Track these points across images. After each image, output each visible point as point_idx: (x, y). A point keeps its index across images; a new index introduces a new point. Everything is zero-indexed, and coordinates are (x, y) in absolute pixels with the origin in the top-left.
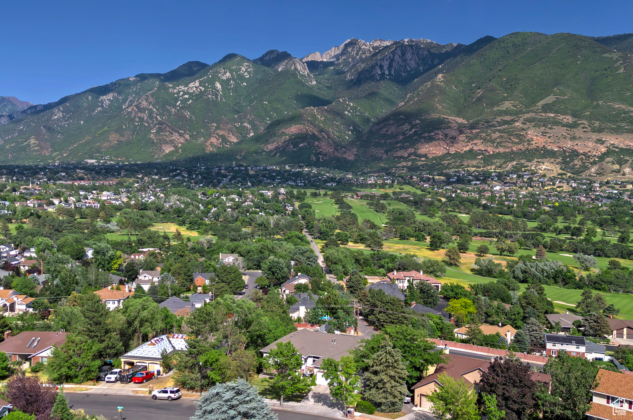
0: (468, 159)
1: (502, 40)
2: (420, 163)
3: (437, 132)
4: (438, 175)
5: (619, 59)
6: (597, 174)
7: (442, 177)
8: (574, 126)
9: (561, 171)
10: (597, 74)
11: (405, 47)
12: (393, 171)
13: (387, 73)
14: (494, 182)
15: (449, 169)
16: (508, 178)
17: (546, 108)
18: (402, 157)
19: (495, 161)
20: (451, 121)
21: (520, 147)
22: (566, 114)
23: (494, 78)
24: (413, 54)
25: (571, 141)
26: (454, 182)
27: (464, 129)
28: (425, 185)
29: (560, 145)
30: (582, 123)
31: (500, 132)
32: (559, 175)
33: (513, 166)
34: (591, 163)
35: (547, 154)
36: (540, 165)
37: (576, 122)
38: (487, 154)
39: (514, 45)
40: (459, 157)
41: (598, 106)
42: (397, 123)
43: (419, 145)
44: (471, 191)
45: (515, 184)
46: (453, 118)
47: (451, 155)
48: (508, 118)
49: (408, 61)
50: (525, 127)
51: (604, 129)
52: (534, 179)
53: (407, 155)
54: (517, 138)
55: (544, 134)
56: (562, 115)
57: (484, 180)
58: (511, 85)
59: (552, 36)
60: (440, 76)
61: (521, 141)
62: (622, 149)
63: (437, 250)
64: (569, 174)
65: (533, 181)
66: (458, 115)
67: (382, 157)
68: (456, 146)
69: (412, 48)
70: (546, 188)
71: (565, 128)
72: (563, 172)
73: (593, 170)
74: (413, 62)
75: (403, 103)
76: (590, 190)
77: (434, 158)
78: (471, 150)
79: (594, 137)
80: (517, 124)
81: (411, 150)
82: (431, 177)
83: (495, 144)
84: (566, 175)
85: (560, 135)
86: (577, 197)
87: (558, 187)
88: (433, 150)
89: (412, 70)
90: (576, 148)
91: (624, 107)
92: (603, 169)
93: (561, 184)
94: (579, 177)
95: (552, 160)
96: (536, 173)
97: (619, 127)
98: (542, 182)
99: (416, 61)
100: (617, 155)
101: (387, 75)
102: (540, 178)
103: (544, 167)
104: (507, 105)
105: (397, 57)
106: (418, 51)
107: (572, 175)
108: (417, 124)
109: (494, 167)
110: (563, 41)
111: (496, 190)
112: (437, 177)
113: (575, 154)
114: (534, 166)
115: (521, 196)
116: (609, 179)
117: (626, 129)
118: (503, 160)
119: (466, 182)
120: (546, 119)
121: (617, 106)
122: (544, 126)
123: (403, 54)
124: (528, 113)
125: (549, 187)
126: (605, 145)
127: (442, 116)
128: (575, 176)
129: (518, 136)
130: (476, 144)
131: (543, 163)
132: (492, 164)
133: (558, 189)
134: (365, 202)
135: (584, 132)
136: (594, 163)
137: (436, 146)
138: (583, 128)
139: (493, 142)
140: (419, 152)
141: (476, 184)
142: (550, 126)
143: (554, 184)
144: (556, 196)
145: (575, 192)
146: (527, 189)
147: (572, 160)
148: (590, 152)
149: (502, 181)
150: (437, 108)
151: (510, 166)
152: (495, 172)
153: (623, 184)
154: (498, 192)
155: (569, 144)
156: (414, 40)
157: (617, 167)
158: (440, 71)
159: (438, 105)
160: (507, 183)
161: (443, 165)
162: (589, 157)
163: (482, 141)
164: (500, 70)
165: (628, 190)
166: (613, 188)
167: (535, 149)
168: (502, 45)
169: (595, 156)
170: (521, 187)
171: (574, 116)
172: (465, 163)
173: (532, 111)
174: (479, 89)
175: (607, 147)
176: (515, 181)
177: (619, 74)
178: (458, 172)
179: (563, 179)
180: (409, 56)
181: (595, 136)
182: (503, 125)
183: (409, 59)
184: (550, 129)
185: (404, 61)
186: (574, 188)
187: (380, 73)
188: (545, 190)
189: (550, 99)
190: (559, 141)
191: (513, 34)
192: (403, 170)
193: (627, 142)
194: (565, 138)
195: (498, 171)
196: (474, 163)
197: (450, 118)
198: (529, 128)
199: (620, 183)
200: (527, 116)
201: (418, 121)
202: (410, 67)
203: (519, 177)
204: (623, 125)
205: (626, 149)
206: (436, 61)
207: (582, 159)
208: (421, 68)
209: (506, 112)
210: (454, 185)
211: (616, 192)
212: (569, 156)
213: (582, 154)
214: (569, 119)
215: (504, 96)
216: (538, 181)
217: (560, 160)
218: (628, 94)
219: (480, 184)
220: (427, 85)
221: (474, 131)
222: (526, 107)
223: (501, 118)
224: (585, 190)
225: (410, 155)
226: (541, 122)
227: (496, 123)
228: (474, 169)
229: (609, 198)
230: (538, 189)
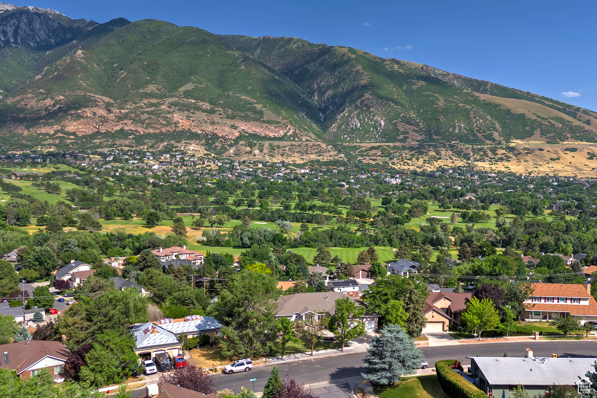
0: (120, 138)
1: (137, 25)
2: (69, 142)
3: (85, 110)
4: (93, 154)
5: (240, 56)
6: (235, 155)
7: (96, 156)
8: (211, 112)
9: (206, 152)
10: (225, 68)
11: (32, 15)
12: (39, 149)
13: (12, 40)
14: (150, 162)
15: (102, 148)
16: (162, 158)
17: (187, 94)
18: (47, 134)
19: (146, 141)
20: (98, 100)
21: (168, 128)
22: (205, 101)
23: (135, 60)
24: (42, 24)
25: (211, 125)
26: (111, 161)
27: (112, 109)
28: (83, 165)
29: (203, 128)
30: (218, 110)
31: (148, 114)
32: (205, 155)
33: (164, 147)
34: (229, 146)
35: (192, 136)
36: (188, 146)
37: (213, 109)
38: (138, 134)
39: (150, 31)
40: (110, 136)
41: (228, 96)
42: (36, 97)
43: (66, 122)
44: (132, 170)
45: (170, 163)
46: (100, 97)
47: (101, 134)
48: (154, 101)
49: (37, 31)
50: (171, 110)
51: (236, 116)
52: (185, 159)
53: (53, 132)
54: (165, 120)
55: (188, 118)
56: (201, 101)
57: (140, 159)
58: (152, 69)
59: (183, 28)
60: (79, 52)
61: (169, 123)
62: (250, 134)
63: (153, 227)
64: (213, 155)
65: (185, 160)
66: (103, 95)
67: (23, 133)
68: (106, 125)
69: (40, 18)
70: (197, 167)
71: (205, 114)
72: (208, 152)
73: (231, 151)
74: (42, 32)
75: (40, 76)
76: (233, 168)
77: (83, 137)
78: (122, 130)
79: (228, 123)
80: (163, 107)
81: (57, 127)
82: (85, 155)
83: (145, 125)
84: (210, 155)
85: (201, 120)
86: (224, 174)
87: (208, 166)
88: (82, 128)
89: (42, 41)
90: (216, 131)
91: (249, 99)
92: (239, 150)
93: (209, 164)
94: (222, 157)
95: (198, 142)
96: (186, 153)
97: (247, 115)
98: (193, 161)
99: (45, 32)
100: (248, 139)
101: (12, 43)
102: (190, 158)
103: (192, 148)
104: (151, 88)
105: (22, 25)
106: (47, 22)
107: (216, 156)
108: (61, 100)
109: (146, 147)
110: (193, 34)
111: (155, 169)
112: (91, 156)
113: (215, 137)
114: (183, 147)
115: (180, 175)
116: (244, 158)
117: (252, 117)
118: (154, 141)
119: (124, 161)
120: (188, 104)
121: (243, 97)
122: (187, 110)
123: (30, 23)
124: (172, 97)
125: (200, 166)
126: (238, 130)
127: (88, 94)
128: (218, 156)
129: (165, 118)
130: (126, 124)
131: (190, 144)
132: (144, 144)
133: (208, 168)
135: (221, 118)
136: (231, 145)
137: (84, 124)
138: (219, 114)
139: (142, 122)
140: (67, 129)
141: (133, 163)
142: (192, 111)
143: (203, 163)
144: (208, 173)
145: (221, 170)
146: (181, 167)
147: (214, 143)
148: (227, 135)
149: (158, 161)
150: (81, 85)
151: (162, 146)
152: (148, 152)
153: (255, 163)
154: (158, 170)
155: (210, 128)
156: (40, 9)
157: (248, 149)
158: (76, 48)
159: (81, 82)
160: (162, 162)
161: (94, 143)
162: (227, 140)
163: (131, 121)
164: (140, 54)
165: (259, 168)
166: (248, 166)
167: (181, 131)
168: (139, 30)
169: (231, 139)
170: (176, 166)
171: (211, 103)
172: (118, 143)
173: (175, 96)
174: (121, 69)
175: (239, 132)
176: (169, 160)
177: (241, 69)
178: (112, 151)
179: (209, 158)
180: (37, 25)
181: (230, 122)
182: (150, 107)
183: (37, 29)
184: (193, 113)
185: (32, 30)
186: (220, 167)
187: (3, 39)
188: (197, 168)
189: (189, 86)
190: (201, 125)
191: (147, 20)
192: (50, 148)
193: (253, 129)
194: (206, 122)
195: (151, 150)
196: (127, 142)
197: (97, 96)
198: (174, 111)
199: (253, 162)
200: (171, 100)
201: (61, 97)
202: (39, 38)
203: (172, 156)
204: (249, 113)
205: (253, 134)
206: (69, 36)
207: (221, 141)
208: (53, 41)
209: (152, 95)
210: (112, 164)
211: (251, 170)
212: (211, 139)
213: (220, 137)
214: (207, 106)
215: (147, 79)
216: (189, 160)
217: (203, 142)
218: (250, 88)
219: (138, 163)
220: (65, 60)
221: (123, 111)
222: (169, 92)
223: (147, 100)
224: (229, 168)
225: (56, 132)
226: (184, 107)
227: (143, 105)
228: (127, 148)
229: (248, 175)
230: (191, 168)
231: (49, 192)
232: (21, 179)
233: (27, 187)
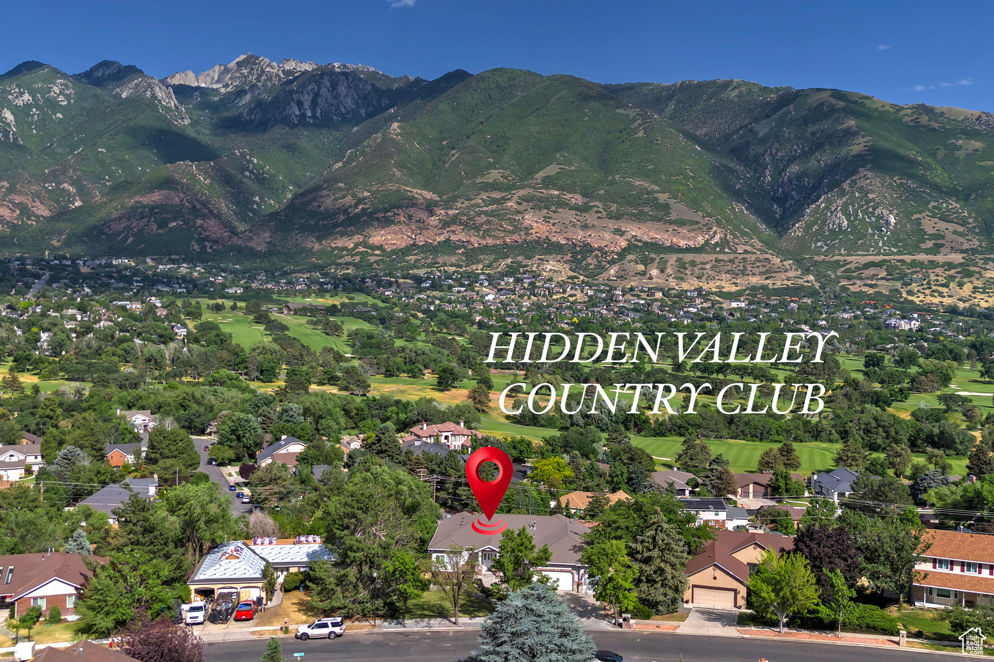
0: (444, 253)
1: (480, 78)
2: (373, 259)
3: (397, 212)
4: (403, 278)
5: (638, 117)
6: (618, 277)
7: (408, 281)
8: (583, 209)
9: (571, 274)
10: (611, 136)
11: (337, 76)
12: (333, 271)
13: (309, 114)
14: (484, 289)
15: (418, 268)
16: (503, 283)
17: (548, 182)
18: (345, 249)
19: (482, 257)
20: (416, 196)
21: (515, 237)
22: (574, 192)
23: (473, 133)
24: (349, 87)
25: (582, 230)
26: (428, 289)
27: (436, 209)
28: (387, 293)
29: (569, 235)
30: (595, 206)
31: (486, 215)
32: (568, 278)
33: (508, 266)
34: (609, 263)
35: (551, 248)
36: (543, 264)
37: (586, 203)
38: (471, 247)
39: (499, 87)
40: (431, 250)
41: (613, 182)
42: (333, 194)
43: (370, 231)
44: (455, 302)
45: (513, 291)
46: (419, 191)
47: (419, 247)
48: (496, 195)
49: (342, 98)
50: (521, 208)
51: (623, 215)
52: (537, 284)
53: (352, 245)
54: (511, 224)
55: (547, 219)
56: (569, 192)
57: (469, 285)
58: (498, 146)
59: (548, 78)
60: (395, 125)
61: (517, 230)
62: (646, 243)
63: (448, 390)
64: (582, 278)
65: (536, 287)
66: (425, 187)
67: (313, 248)
68: (426, 234)
69: (347, 79)
70: (554, 297)
71: (574, 212)
72: (574, 274)
73: (612, 272)
74: (349, 100)
75: (340, 164)
76: (611, 299)
77: (394, 252)
78: (447, 241)
79: (610, 225)
80: (509, 204)
81: (358, 238)
82: (392, 279)
83: (481, 233)
84: (577, 278)
85: (567, 222)
86: (596, 309)
87: (571, 296)
88: (392, 239)
89: (348, 113)
90: (589, 240)
91: (646, 185)
92: (624, 270)
93: (574, 292)
94: (596, 282)
95: (559, 257)
96: (539, 275)
97: (641, 212)
98: (548, 288)
99: (353, 98)
100: (641, 251)
101: (309, 117)
102: (545, 283)
103: (549, 267)
104: (494, 175)
105: (324, 91)
106: (356, 84)
107: (586, 279)
108: (364, 198)
109: (480, 266)
110: (565, 86)
111: (489, 301)
112: (401, 281)
113: (587, 249)
114: (535, 266)
115: (525, 309)
116: (633, 284)
117: (650, 216)
118: (492, 257)
119: (445, 288)
120: (548, 198)
121: (637, 183)
122: (546, 208)
123: (334, 86)
124: (524, 188)
125: (558, 296)
126: (625, 237)
127: (403, 187)
128: (590, 280)
129: (512, 222)
130: (454, 232)
131: (547, 261)
132: (478, 262)
133: (571, 299)
134: (303, 320)
135: (599, 218)
136: (613, 262)
137: (396, 233)
138: (596, 212)
139: (477, 228)
140: (371, 241)
141: (459, 292)
142: (553, 208)
143: (564, 292)
144: (570, 308)
145: (592, 302)
146: (529, 298)
147: (584, 258)
148: (606, 246)
149: (495, 287)
150: (394, 175)
151: (503, 264)
152: (483, 274)
153: (651, 292)
154: (493, 302)
155: (579, 235)
156: (349, 65)
157: (641, 267)
158: (392, 118)
159: (395, 170)
160: (501, 289)
161: (407, 262)
162: (606, 253)
163: (462, 227)
164: (482, 123)
165: (657, 300)
166: (638, 297)
167: (535, 240)
168: (482, 86)
169: (613, 252)
170: (521, 296)
171: (584, 195)
172: (440, 260)
173: (530, 186)
174: (453, 148)
175: (628, 240)
176: (512, 287)
177: (638, 138)
178: (431, 273)
179: (574, 284)
180: (342, 90)
181: (612, 224)
182: (490, 205)
183: (343, 95)
184: (555, 212)
185: (336, 97)
186: (591, 297)
187: (298, 113)
188: (554, 300)
189: (552, 170)
190: (566, 230)
191: (496, 70)
192: (348, 269)
193: (652, 234)
194: (574, 226)
195: (487, 272)
196: (453, 259)
197: (415, 191)
198: (526, 210)
199: (646, 289)
200: (522, 192)
201: (366, 194)
202: (345, 108)
203: (518, 281)
204: (646, 209)
205: (652, 244)
206: (385, 102)
207: (597, 256)
208: (363, 111)
209: (494, 186)
210: (428, 292)
211: (643, 302)
212: (580, 252)
213: (596, 249)
214: (577, 199)
215: (489, 162)
216: (543, 287)
217: (568, 257)
218: (650, 167)
219: (465, 291)
220: (376, 138)
221: (450, 212)
222: (521, 180)
223: (487, 194)
224: (605, 300)
225: (357, 245)
226: (542, 202)
227: (480, 201)
228: (454, 269)
229: (635, 310)
230: (545, 299)
231: (327, 334)
232: (296, 313)
233: (301, 325)
